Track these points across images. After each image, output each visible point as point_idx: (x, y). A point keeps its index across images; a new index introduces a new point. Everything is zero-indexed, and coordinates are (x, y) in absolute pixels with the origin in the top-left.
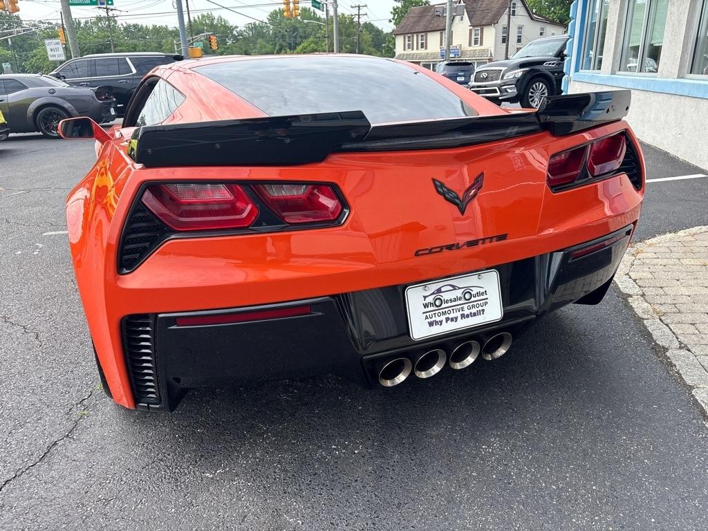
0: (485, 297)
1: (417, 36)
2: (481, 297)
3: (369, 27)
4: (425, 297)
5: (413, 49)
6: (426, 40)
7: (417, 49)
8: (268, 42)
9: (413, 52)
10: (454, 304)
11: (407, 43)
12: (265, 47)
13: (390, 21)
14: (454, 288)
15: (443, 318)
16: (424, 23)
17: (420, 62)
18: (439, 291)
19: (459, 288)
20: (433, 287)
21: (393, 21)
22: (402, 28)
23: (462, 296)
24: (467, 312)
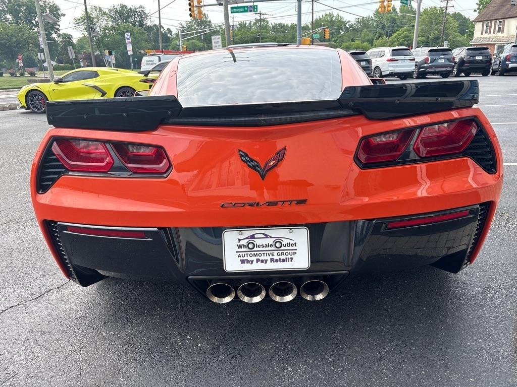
0: (294, 248)
1: (495, 22)
2: (291, 248)
3: (458, 16)
4: (240, 240)
5: (490, 33)
6: (504, 25)
7: (494, 33)
8: (371, 31)
9: (490, 35)
10: (264, 249)
11: (485, 28)
12: (368, 35)
13: (475, 11)
14: (267, 236)
15: (254, 258)
16: (503, 11)
17: (495, 44)
18: (253, 237)
19: (271, 237)
20: (248, 233)
21: (478, 11)
22: (481, 17)
23: (273, 244)
24: (276, 257)
